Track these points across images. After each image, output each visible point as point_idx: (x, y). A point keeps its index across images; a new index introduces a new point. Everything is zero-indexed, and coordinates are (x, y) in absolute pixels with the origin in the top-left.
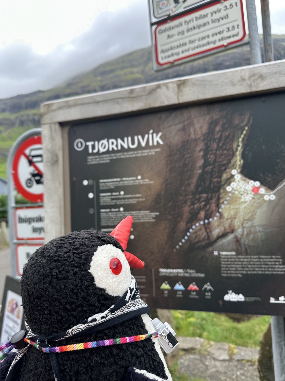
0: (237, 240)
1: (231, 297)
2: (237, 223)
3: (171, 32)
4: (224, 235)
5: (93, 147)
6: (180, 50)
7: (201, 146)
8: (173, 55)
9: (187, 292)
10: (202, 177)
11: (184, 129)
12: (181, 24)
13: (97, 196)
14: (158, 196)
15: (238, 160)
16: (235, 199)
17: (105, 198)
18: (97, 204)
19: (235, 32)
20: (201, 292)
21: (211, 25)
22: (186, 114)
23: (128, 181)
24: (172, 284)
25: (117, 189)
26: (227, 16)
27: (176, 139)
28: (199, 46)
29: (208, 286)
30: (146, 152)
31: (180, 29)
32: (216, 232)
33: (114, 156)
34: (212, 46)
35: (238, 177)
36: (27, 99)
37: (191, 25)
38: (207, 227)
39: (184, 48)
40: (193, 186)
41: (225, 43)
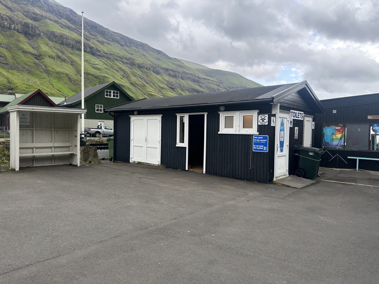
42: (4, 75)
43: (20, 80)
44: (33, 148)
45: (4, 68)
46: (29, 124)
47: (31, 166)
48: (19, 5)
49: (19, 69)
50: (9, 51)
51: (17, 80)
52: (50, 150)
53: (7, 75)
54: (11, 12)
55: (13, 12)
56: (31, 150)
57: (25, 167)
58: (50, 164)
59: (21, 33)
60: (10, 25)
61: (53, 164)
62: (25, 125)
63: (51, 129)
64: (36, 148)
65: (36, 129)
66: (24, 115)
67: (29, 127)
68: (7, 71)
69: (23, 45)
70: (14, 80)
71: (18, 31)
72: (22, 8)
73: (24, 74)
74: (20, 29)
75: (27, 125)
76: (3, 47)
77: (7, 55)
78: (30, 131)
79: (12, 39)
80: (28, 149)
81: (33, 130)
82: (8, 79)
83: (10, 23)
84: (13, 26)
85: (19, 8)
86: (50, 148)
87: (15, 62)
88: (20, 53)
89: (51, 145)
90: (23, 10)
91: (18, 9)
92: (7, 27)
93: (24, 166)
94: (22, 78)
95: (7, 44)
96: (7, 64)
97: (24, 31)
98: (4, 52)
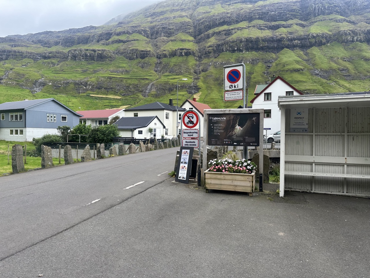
0: (236, 135)
1: (235, 144)
2: (237, 133)
3: (228, 94)
4: (235, 134)
5: (213, 119)
6: (230, 98)
7: (232, 120)
8: (228, 99)
9: (228, 143)
10: (232, 125)
11: (230, 117)
12: (230, 93)
13: (213, 127)
14: (225, 128)
15: (238, 123)
16: (237, 129)
17: (215, 128)
18: (213, 129)
19: (241, 97)
20: (230, 143)
21: (237, 95)
22: (230, 115)
23: (219, 125)
24: (226, 142)
25: (217, 126)
26: (240, 94)
27: (228, 119)
28: (234, 99)
29: (231, 142)
30: (223, 120)
31: (230, 94)
32: (233, 134)
33: (217, 121)
34: (236, 99)
35: (237, 126)
36: (79, 34)
37: (232, 94)
38: (232, 133)
39: (231, 98)
40: (230, 127)
41: (239, 99)
42: (346, 87)
43: (361, 88)
44: (312, 164)
45: (347, 80)
46: (306, 127)
47: (308, 191)
48: (362, 16)
49: (361, 78)
50: (352, 63)
51: (359, 89)
52: (341, 168)
53: (349, 86)
54: (354, 26)
55: (356, 25)
56: (308, 167)
57: (299, 192)
58: (340, 192)
59: (364, 42)
60: (353, 39)
61: (345, 194)
62: (301, 129)
63: (342, 134)
64: (317, 164)
65: (316, 134)
66: (299, 113)
67: (306, 131)
68: (349, 82)
69: (365, 54)
70: (355, 90)
71: (361, 41)
72: (365, 17)
73: (366, 81)
74: (363, 39)
75: (303, 128)
76: (346, 61)
77: (349, 67)
78: (308, 136)
79: (354, 50)
80: (305, 164)
81: (312, 135)
82: (349, 90)
83: (353, 36)
84: (356, 38)
85: (363, 18)
86: (341, 165)
87: (357, 72)
88: (363, 62)
89: (342, 160)
90: (366, 18)
91: (361, 20)
92: (350, 41)
93: (299, 190)
94: (363, 86)
95: (349, 57)
96: (349, 76)
97: (367, 38)
98: (347, 65)
